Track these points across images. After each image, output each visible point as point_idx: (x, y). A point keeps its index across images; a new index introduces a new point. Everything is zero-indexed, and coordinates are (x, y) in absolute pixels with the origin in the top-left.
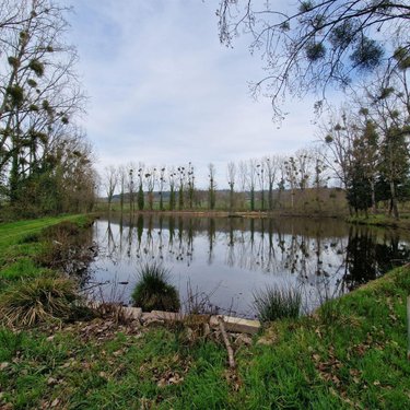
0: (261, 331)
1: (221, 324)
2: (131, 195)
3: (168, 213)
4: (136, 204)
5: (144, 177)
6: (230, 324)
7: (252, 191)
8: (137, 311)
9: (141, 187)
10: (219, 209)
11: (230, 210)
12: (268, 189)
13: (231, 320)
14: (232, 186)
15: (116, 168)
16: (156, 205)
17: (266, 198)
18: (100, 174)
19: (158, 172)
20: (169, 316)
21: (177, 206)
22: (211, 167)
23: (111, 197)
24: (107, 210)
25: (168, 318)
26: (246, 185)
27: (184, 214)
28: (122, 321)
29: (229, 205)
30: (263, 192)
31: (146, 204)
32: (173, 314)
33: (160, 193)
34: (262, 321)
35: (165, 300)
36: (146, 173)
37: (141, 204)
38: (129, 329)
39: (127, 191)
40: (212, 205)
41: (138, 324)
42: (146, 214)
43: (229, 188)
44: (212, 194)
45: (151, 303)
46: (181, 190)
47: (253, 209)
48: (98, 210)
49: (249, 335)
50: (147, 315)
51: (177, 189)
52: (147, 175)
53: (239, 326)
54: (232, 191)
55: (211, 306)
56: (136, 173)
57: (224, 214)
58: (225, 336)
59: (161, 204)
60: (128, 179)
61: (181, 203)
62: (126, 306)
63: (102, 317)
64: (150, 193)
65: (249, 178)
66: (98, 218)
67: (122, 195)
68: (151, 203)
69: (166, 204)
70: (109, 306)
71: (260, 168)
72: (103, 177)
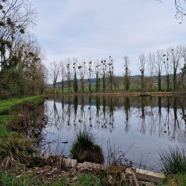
0: (165, 181)
1: (134, 174)
2: (69, 82)
3: (95, 94)
4: (72, 88)
5: (77, 69)
6: (141, 174)
7: (159, 76)
8: (74, 162)
9: (75, 76)
10: (132, 90)
11: (141, 91)
12: (173, 73)
13: (141, 171)
14: (142, 72)
15: (58, 63)
16: (86, 89)
17: (171, 81)
18: (47, 68)
19: (87, 65)
20: (96, 166)
21: (101, 88)
22: (126, 58)
23: (55, 83)
24: (53, 93)
25: (95, 167)
26: (154, 71)
27: (106, 94)
28: (64, 168)
29: (140, 87)
30: (168, 76)
31: (79, 88)
32: (98, 165)
33: (89, 80)
34: (166, 174)
35: (93, 155)
36: (78, 65)
37: (76, 88)
38: (68, 174)
39: (66, 79)
40: (127, 87)
41: (75, 170)
42: (79, 95)
43: (141, 74)
44: (127, 79)
45: (83, 157)
46: (104, 77)
47: (160, 90)
48: (47, 93)
49: (156, 184)
50: (80, 165)
51: (101, 77)
52: (79, 67)
53: (148, 176)
54: (142, 76)
55: (126, 161)
56: (71, 66)
57: (136, 94)
58: (137, 182)
59: (90, 88)
60: (66, 70)
61: (104, 87)
62: (66, 158)
63: (50, 164)
64: (82, 80)
65: (156, 65)
66: (47, 98)
67: (63, 83)
68: (83, 88)
69: (93, 88)
70: (55, 157)
71: (166, 57)
72: (50, 70)
